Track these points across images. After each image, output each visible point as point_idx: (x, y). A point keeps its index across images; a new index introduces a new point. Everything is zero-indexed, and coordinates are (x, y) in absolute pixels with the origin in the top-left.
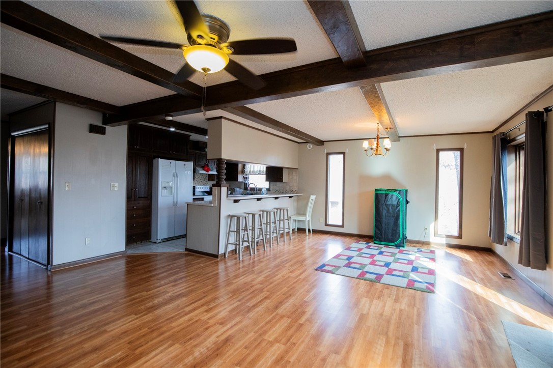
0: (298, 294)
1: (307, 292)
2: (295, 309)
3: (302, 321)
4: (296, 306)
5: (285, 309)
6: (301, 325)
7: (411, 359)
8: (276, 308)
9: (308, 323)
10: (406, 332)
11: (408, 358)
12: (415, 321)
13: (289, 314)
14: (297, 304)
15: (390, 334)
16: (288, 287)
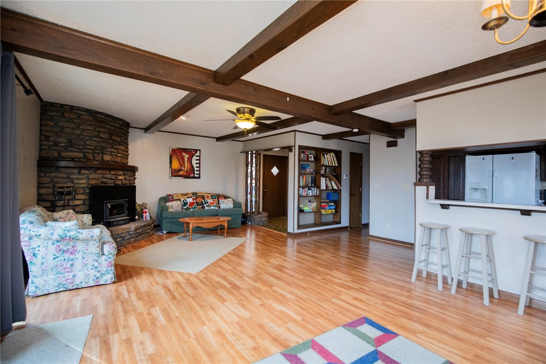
7: (166, 293)
10: (182, 306)
11: (168, 293)
12: (182, 319)
15: (191, 299)
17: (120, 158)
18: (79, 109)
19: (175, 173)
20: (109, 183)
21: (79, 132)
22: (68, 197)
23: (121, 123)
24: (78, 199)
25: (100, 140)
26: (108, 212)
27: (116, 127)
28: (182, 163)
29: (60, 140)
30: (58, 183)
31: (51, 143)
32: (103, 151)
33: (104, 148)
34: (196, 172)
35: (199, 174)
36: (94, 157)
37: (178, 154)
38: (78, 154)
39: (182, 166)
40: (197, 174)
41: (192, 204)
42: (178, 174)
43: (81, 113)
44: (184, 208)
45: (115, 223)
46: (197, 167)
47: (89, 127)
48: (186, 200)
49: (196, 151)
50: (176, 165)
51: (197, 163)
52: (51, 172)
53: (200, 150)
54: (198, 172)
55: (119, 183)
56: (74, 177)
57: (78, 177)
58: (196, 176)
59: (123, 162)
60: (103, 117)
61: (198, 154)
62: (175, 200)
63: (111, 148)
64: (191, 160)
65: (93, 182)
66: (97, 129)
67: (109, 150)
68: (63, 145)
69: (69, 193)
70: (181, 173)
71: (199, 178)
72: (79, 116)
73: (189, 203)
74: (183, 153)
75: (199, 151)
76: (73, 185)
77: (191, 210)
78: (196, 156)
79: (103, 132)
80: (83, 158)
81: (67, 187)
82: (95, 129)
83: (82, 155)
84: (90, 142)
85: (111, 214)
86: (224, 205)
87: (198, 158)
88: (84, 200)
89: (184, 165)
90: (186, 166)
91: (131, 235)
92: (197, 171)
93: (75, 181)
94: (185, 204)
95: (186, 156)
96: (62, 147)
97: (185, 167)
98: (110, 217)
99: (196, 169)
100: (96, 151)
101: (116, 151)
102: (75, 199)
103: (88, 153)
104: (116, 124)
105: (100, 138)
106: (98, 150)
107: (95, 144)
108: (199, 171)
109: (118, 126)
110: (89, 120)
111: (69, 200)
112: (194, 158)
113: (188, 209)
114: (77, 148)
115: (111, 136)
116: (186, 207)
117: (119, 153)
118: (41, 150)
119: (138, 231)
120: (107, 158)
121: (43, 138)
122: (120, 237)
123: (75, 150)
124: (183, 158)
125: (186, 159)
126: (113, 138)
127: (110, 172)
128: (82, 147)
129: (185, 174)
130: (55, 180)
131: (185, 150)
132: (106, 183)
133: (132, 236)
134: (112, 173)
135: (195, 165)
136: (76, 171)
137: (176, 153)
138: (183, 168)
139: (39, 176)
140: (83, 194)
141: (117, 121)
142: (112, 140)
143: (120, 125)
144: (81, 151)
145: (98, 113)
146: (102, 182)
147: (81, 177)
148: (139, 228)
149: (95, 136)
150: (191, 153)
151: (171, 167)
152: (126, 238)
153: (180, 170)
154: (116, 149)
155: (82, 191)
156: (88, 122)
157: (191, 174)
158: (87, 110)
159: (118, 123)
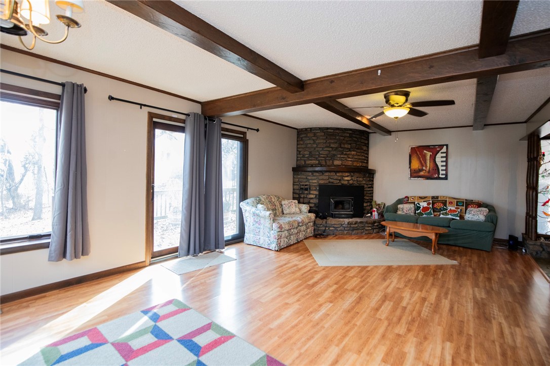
0: (339, 313)
1: (328, 315)
2: (341, 296)
3: (335, 287)
4: (341, 298)
5: (351, 296)
6: (336, 284)
8: (360, 298)
9: (331, 285)
13: (347, 292)
14: (340, 300)
16: (355, 325)
17: (351, 162)
18: (315, 129)
19: (415, 174)
20: (335, 182)
21: (315, 146)
22: (306, 192)
23: (351, 132)
24: (312, 194)
25: (331, 149)
26: (333, 206)
27: (345, 137)
28: (423, 162)
29: (306, 153)
30: (301, 182)
31: (302, 155)
32: (333, 157)
33: (334, 155)
34: (441, 172)
35: (446, 175)
36: (326, 163)
37: (418, 153)
38: (315, 161)
39: (423, 166)
40: (442, 174)
41: (425, 209)
42: (418, 174)
43: (317, 131)
44: (417, 212)
45: (336, 216)
46: (442, 166)
47: (322, 141)
48: (419, 204)
49: (441, 146)
50: (416, 165)
51: (442, 162)
52: (298, 175)
53: (447, 146)
54: (444, 172)
55: (346, 183)
56: (309, 178)
57: (312, 178)
58: (441, 176)
59: (354, 165)
60: (332, 131)
61: (444, 149)
62: (410, 203)
63: (340, 155)
64: (435, 158)
65: (322, 182)
66: (328, 142)
67: (339, 156)
68: (307, 156)
69: (306, 189)
70: (422, 173)
71: (446, 178)
72: (315, 135)
73: (422, 208)
74: (425, 151)
75: (445, 147)
76: (309, 184)
77: (424, 216)
78: (442, 153)
79: (333, 143)
80: (318, 164)
81: (306, 185)
82: (326, 142)
83: (317, 162)
84: (323, 151)
85: (336, 207)
86: (469, 216)
87: (445, 155)
88: (316, 195)
89: (426, 163)
90: (428, 165)
91: (345, 227)
92: (442, 170)
93: (311, 181)
94: (418, 208)
95: (429, 154)
96: (307, 157)
97: (426, 167)
98: (335, 210)
99: (441, 168)
100: (328, 158)
101: (346, 156)
102: (310, 194)
103: (322, 160)
104: (346, 134)
105: (332, 148)
106: (329, 157)
107: (327, 152)
108: (446, 170)
109: (348, 135)
110: (321, 136)
111: (307, 194)
112: (439, 155)
113: (420, 214)
114: (314, 157)
115: (341, 145)
116: (419, 211)
117: (349, 158)
118: (297, 160)
119: (352, 226)
120: (337, 163)
121: (298, 153)
122: (334, 227)
123: (313, 159)
124: (424, 156)
125: (428, 157)
126: (343, 146)
127: (336, 174)
128: (317, 156)
129: (426, 174)
130: (300, 180)
131: (427, 148)
132: (332, 183)
133: (346, 229)
134: (338, 174)
135: (439, 164)
136: (311, 174)
137: (417, 152)
138: (424, 168)
139: (294, 178)
140: (315, 190)
141: (346, 132)
142: (342, 148)
143: (350, 134)
144: (316, 159)
145: (328, 128)
146: (329, 182)
147: (313, 178)
148: (354, 223)
149: (327, 147)
150: (435, 150)
151: (410, 167)
152: (339, 229)
153: (422, 170)
154: (346, 154)
155: (314, 189)
156: (321, 138)
157: (433, 174)
158: (320, 129)
159: (348, 133)
